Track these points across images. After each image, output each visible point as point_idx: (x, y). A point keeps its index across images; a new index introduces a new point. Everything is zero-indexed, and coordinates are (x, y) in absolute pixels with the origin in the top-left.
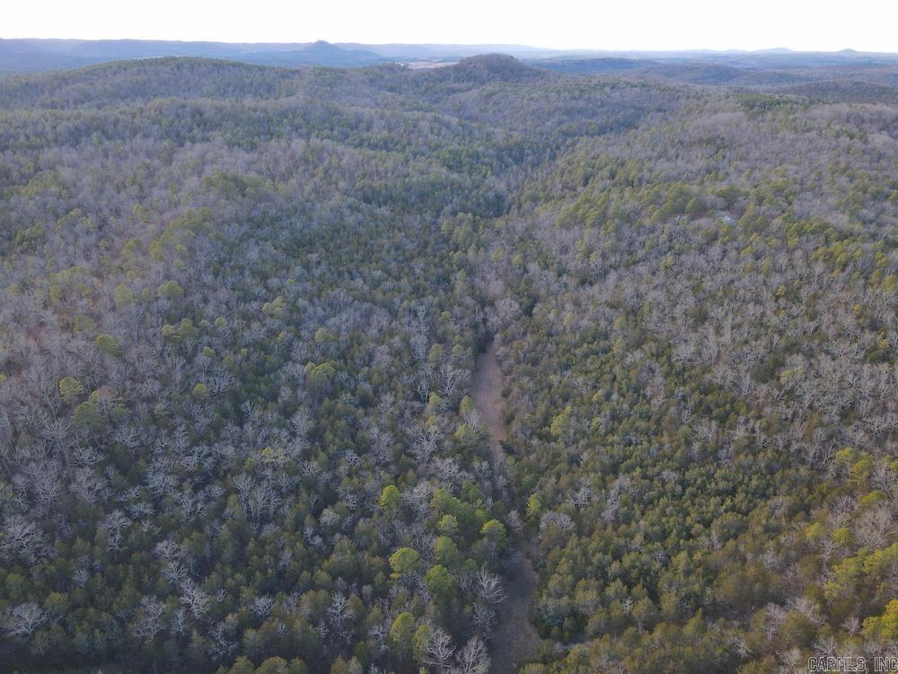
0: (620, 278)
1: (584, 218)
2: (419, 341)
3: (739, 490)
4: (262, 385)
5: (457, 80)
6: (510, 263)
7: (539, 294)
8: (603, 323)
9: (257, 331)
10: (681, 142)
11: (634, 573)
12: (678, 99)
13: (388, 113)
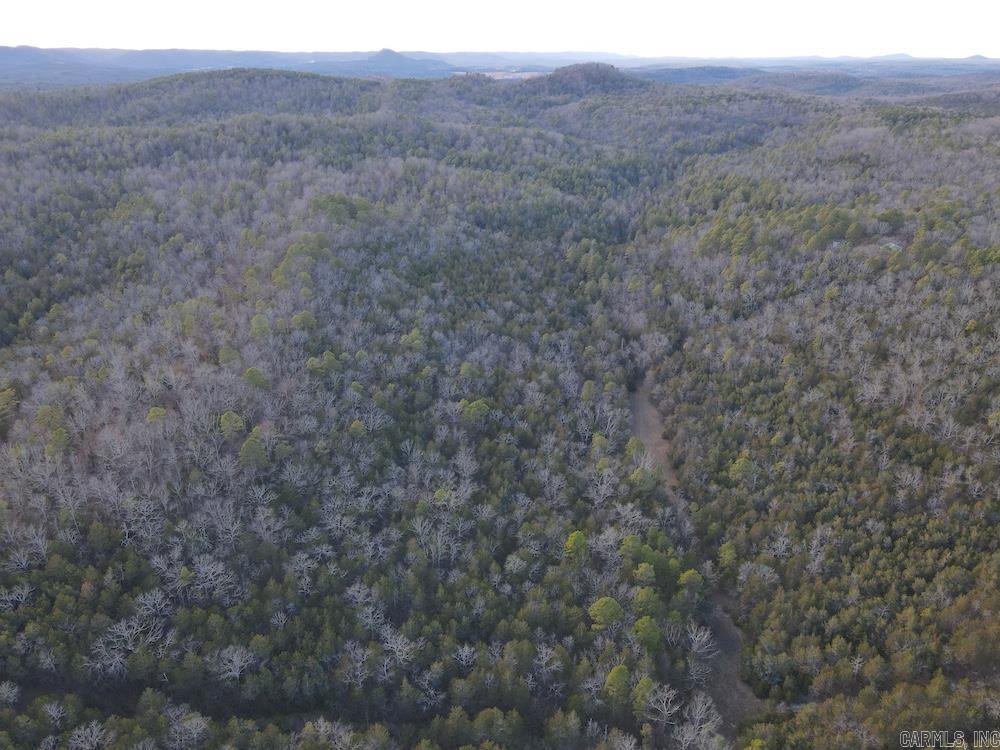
0: (779, 310)
1: (729, 244)
2: (569, 377)
3: (958, 542)
4: (417, 423)
5: (552, 92)
6: (648, 293)
7: (687, 328)
8: (768, 360)
9: (398, 366)
10: (819, 161)
11: (856, 630)
12: (805, 112)
13: (485, 129)
